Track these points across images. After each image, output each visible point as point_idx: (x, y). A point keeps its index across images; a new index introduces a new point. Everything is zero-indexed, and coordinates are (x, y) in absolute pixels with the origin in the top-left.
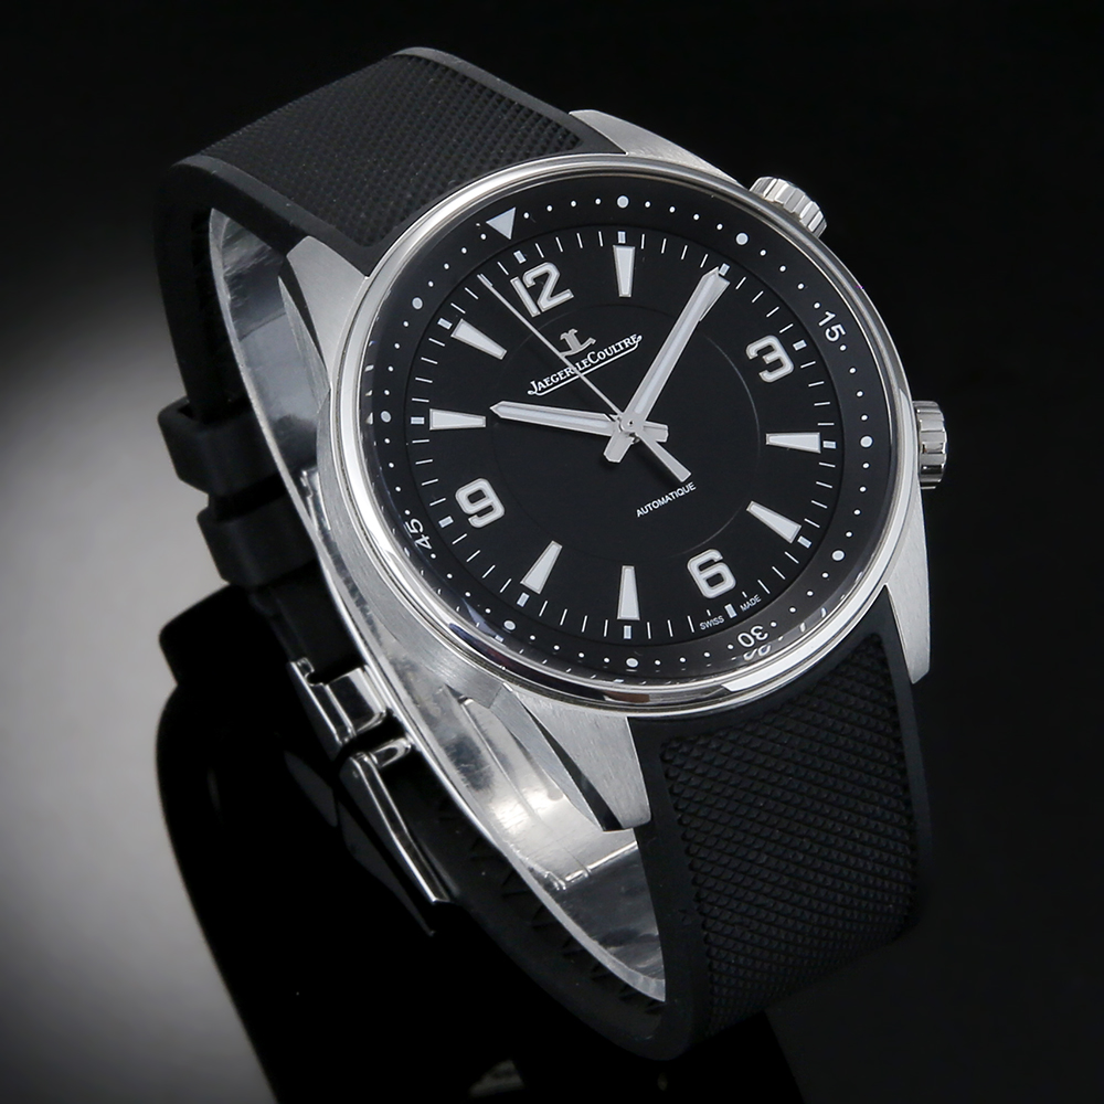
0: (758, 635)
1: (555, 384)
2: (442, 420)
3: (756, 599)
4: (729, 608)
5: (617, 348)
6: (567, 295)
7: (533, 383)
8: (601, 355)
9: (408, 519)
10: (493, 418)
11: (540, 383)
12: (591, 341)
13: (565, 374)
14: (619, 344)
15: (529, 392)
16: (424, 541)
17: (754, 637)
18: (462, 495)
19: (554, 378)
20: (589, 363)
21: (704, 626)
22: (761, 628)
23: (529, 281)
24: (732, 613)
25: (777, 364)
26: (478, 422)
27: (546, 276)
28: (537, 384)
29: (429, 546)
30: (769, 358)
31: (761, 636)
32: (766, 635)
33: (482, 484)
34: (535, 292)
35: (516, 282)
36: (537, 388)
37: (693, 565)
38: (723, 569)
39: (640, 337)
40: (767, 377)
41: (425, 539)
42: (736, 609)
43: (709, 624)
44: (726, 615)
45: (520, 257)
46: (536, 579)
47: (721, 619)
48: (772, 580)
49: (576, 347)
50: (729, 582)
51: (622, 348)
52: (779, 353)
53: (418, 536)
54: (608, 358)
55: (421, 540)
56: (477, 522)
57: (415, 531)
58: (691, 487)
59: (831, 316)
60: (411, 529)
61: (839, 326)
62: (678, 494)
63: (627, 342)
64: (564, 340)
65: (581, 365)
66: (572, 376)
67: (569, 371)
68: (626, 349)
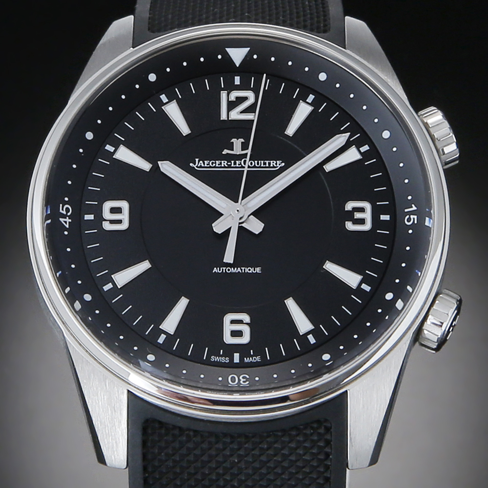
0: (242, 380)
1: (210, 167)
2: (125, 155)
3: (258, 359)
4: (237, 355)
5: (265, 164)
6: (253, 116)
7: (197, 160)
8: (251, 164)
9: (65, 203)
10: (156, 169)
11: (201, 162)
13: (221, 163)
14: (267, 162)
15: (191, 164)
16: (66, 222)
17: (239, 380)
18: (108, 205)
19: (212, 163)
20: (241, 164)
21: (213, 358)
22: (248, 377)
23: (232, 97)
24: (237, 360)
25: (362, 221)
26: (146, 166)
27: (245, 99)
28: (199, 161)
29: (67, 226)
30: (358, 215)
31: (244, 382)
32: (248, 382)
33: (124, 205)
34: (232, 105)
35: (224, 94)
36: (198, 164)
37: (229, 317)
38: (246, 330)
39: (283, 164)
40: (350, 226)
41: (68, 220)
42: (241, 359)
43: (217, 359)
44: (232, 359)
45: (237, 80)
46: (122, 278)
47: (227, 360)
48: (275, 352)
50: (245, 339)
51: (267, 165)
52: (367, 216)
53: (64, 216)
54: (255, 167)
55: (65, 220)
56: (107, 226)
57: (64, 212)
58: (258, 270)
59: (414, 208)
60: (63, 210)
61: (415, 217)
62: (247, 270)
63: (273, 163)
64: (233, 143)
65: (235, 163)
66: (225, 167)
67: (224, 163)
68: (269, 167)
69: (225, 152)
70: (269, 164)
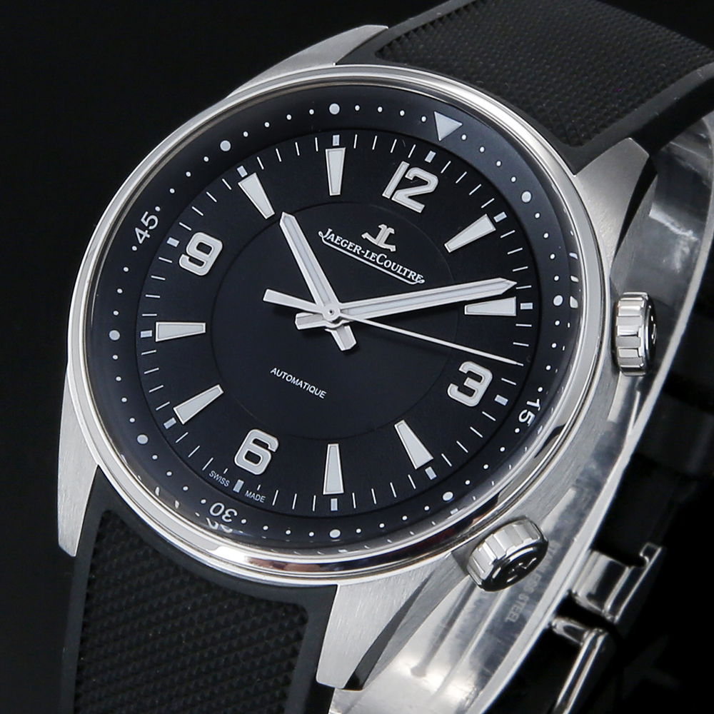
0: (227, 514)
1: (340, 246)
2: (252, 187)
3: (261, 499)
4: (240, 483)
5: (402, 271)
6: (418, 207)
7: (330, 230)
8: (388, 263)
9: (152, 212)
10: (275, 219)
11: (333, 235)
12: (393, 248)
13: (354, 247)
14: (406, 270)
15: (320, 233)
16: (142, 235)
17: (224, 513)
18: (200, 237)
19: (345, 243)
20: (375, 259)
21: (213, 474)
22: (236, 514)
23: (410, 176)
24: (237, 488)
25: (470, 392)
26: (266, 210)
27: (424, 183)
28: (331, 233)
29: (141, 242)
30: (469, 383)
31: (227, 518)
32: (230, 520)
33: (218, 246)
34: (404, 184)
35: (403, 166)
36: (328, 237)
39: (423, 281)
40: (453, 391)
41: (146, 234)
42: (243, 489)
43: (217, 477)
44: (233, 484)
45: (430, 157)
46: (167, 331)
47: (227, 483)
48: (285, 501)
49: (380, 241)
50: (258, 469)
51: (404, 274)
52: (480, 388)
53: (143, 228)
54: (389, 269)
55: (142, 232)
56: (184, 262)
57: (146, 224)
58: (322, 394)
59: (537, 404)
60: (146, 219)
61: (532, 416)
62: (309, 388)
63: (412, 274)
64: (380, 229)
65: (370, 255)
66: (356, 254)
67: (358, 249)
68: (405, 278)
69: (366, 236)
70: (408, 273)
